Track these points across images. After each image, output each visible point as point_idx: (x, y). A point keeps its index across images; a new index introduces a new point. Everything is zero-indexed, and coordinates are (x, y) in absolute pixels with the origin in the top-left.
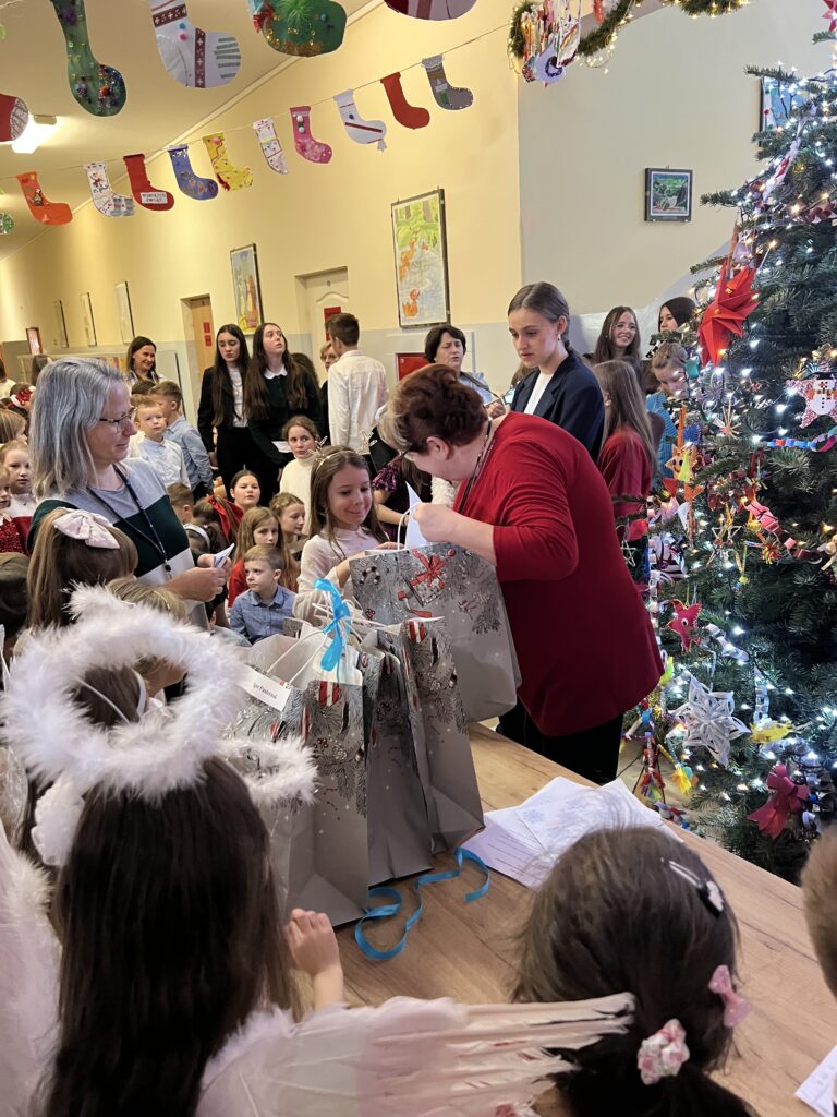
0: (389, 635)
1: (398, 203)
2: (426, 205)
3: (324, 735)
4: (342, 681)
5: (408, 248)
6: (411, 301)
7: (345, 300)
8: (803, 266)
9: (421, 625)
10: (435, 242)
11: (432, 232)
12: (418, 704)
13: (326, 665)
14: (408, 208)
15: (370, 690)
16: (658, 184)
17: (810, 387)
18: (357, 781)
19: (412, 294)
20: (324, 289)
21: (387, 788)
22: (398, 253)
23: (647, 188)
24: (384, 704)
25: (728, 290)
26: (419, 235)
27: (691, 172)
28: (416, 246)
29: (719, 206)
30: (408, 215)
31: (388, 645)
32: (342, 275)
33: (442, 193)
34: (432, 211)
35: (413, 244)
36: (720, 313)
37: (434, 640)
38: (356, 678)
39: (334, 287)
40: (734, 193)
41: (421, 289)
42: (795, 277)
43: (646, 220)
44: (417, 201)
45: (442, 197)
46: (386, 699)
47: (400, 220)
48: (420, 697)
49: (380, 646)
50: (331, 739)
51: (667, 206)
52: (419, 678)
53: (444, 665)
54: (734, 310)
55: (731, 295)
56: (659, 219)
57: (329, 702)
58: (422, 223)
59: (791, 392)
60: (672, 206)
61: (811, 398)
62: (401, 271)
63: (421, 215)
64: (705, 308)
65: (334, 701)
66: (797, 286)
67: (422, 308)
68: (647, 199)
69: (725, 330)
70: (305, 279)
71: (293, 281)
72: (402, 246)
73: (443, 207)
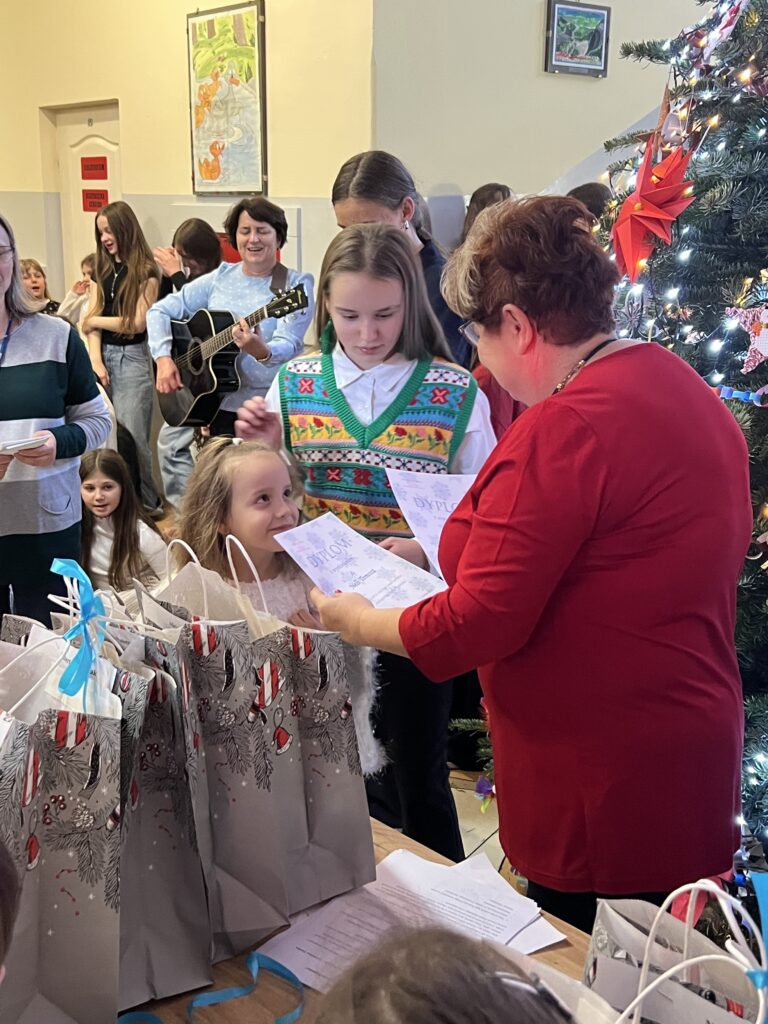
0: (162, 644)
1: (198, 14)
2: (238, 21)
3: (60, 790)
4: (90, 712)
5: (209, 81)
6: (211, 158)
7: (113, 148)
8: (753, 153)
9: (211, 631)
10: (249, 76)
11: (246, 61)
12: (201, 747)
13: (68, 687)
14: (211, 23)
15: (131, 724)
16: (564, 22)
17: (756, 318)
18: (107, 859)
19: (213, 147)
20: (83, 129)
21: (151, 867)
22: (195, 86)
23: (549, 26)
24: (152, 747)
25: (654, 178)
26: (226, 63)
27: (609, 10)
28: (221, 79)
29: (645, 61)
30: (211, 33)
31: (160, 659)
32: (109, 112)
33: (262, 6)
34: (246, 31)
35: (217, 75)
36: (642, 209)
37: (229, 653)
38: (112, 708)
39: (97, 127)
40: (666, 46)
41: (227, 141)
42: (741, 167)
43: (546, 70)
44: (224, 14)
45: (262, 11)
46: (154, 739)
47: (200, 39)
48: (204, 736)
49: (149, 660)
50: (71, 795)
51: (575, 54)
52: (203, 707)
53: (242, 688)
54: (661, 206)
55: (657, 185)
56: (565, 70)
57: (71, 742)
58: (231, 46)
59: (731, 324)
60: (582, 55)
61: (757, 333)
62: (197, 114)
63: (230, 35)
64: (622, 200)
65: (78, 742)
66: (743, 180)
67: (226, 169)
68: (548, 42)
69: (649, 234)
70: (54, 112)
71: (37, 114)
72: (202, 77)
73: (262, 26)
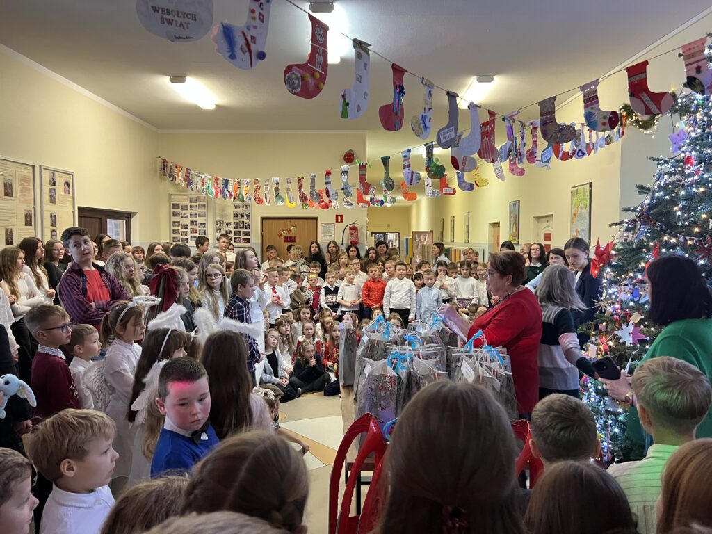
1: (574, 187)
2: (584, 189)
5: (576, 209)
7: (552, 230)
10: (587, 207)
11: (586, 202)
14: (577, 190)
19: (576, 230)
20: (545, 224)
22: (572, 210)
26: (580, 203)
28: (579, 208)
30: (577, 193)
32: (551, 218)
33: (591, 184)
34: (586, 193)
39: (548, 223)
41: (580, 229)
44: (581, 187)
45: (591, 186)
47: (574, 195)
58: (582, 197)
62: (573, 220)
63: (582, 194)
70: (538, 218)
71: (532, 219)
72: (574, 207)
73: (591, 191)
